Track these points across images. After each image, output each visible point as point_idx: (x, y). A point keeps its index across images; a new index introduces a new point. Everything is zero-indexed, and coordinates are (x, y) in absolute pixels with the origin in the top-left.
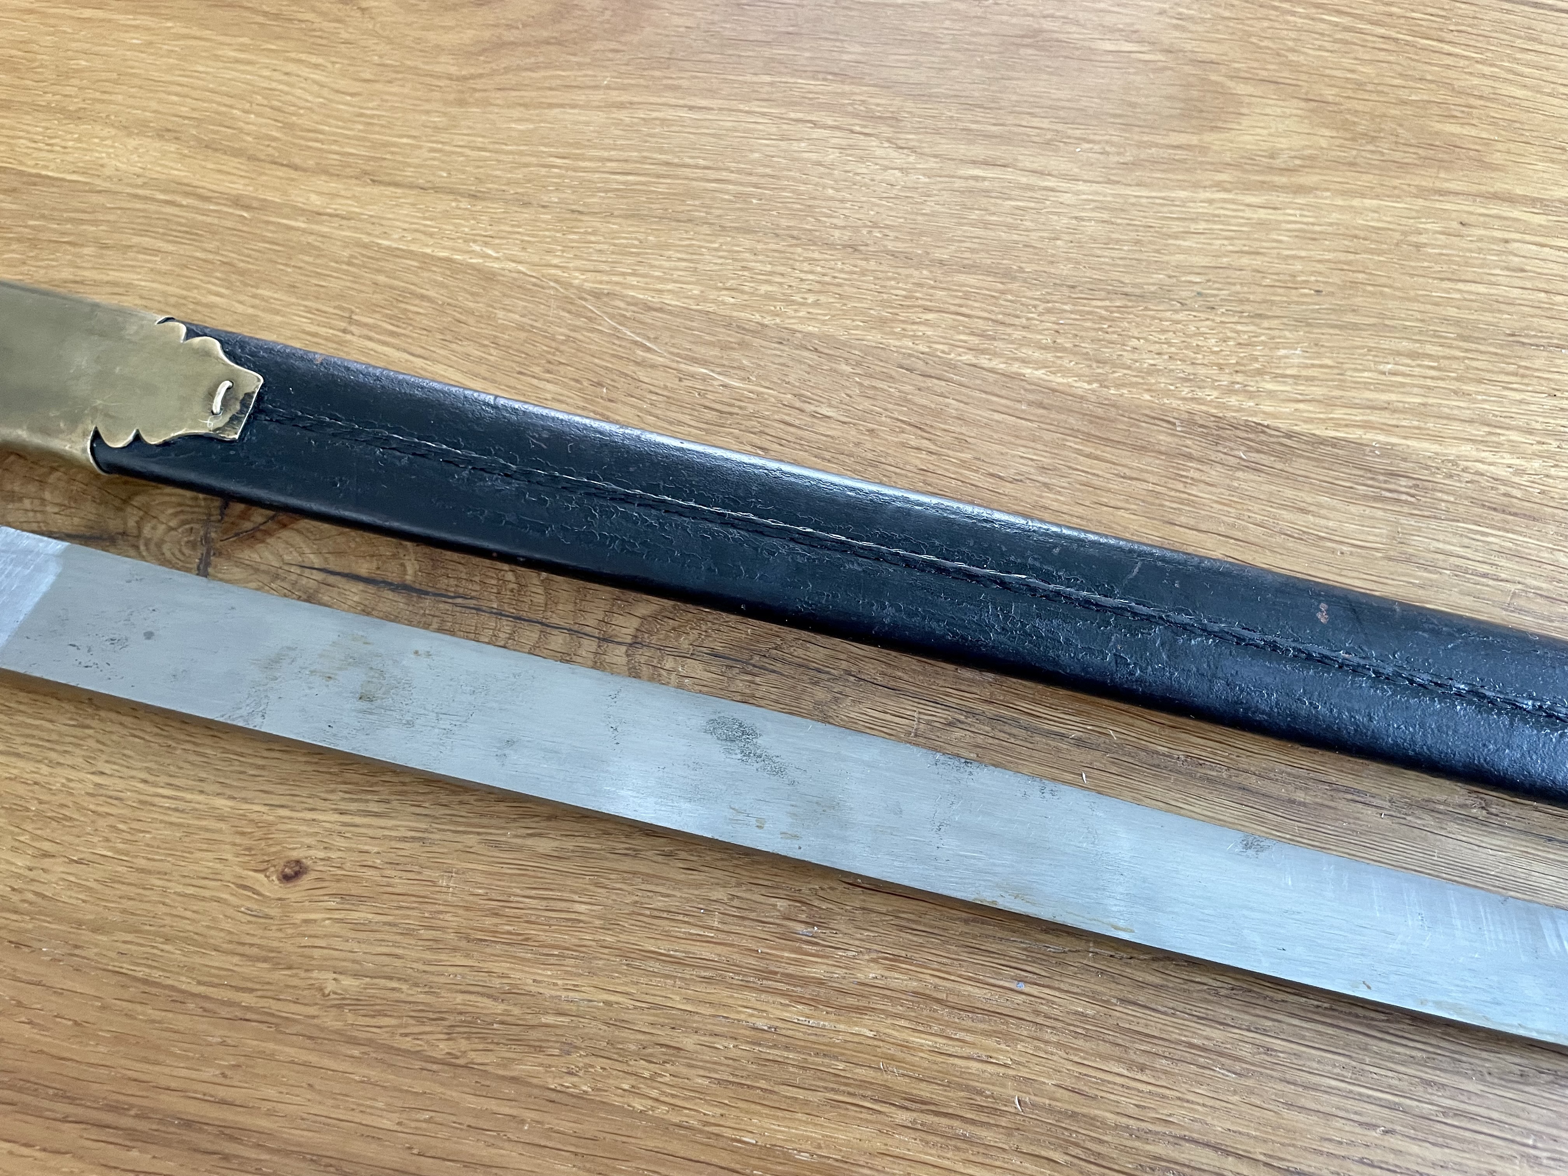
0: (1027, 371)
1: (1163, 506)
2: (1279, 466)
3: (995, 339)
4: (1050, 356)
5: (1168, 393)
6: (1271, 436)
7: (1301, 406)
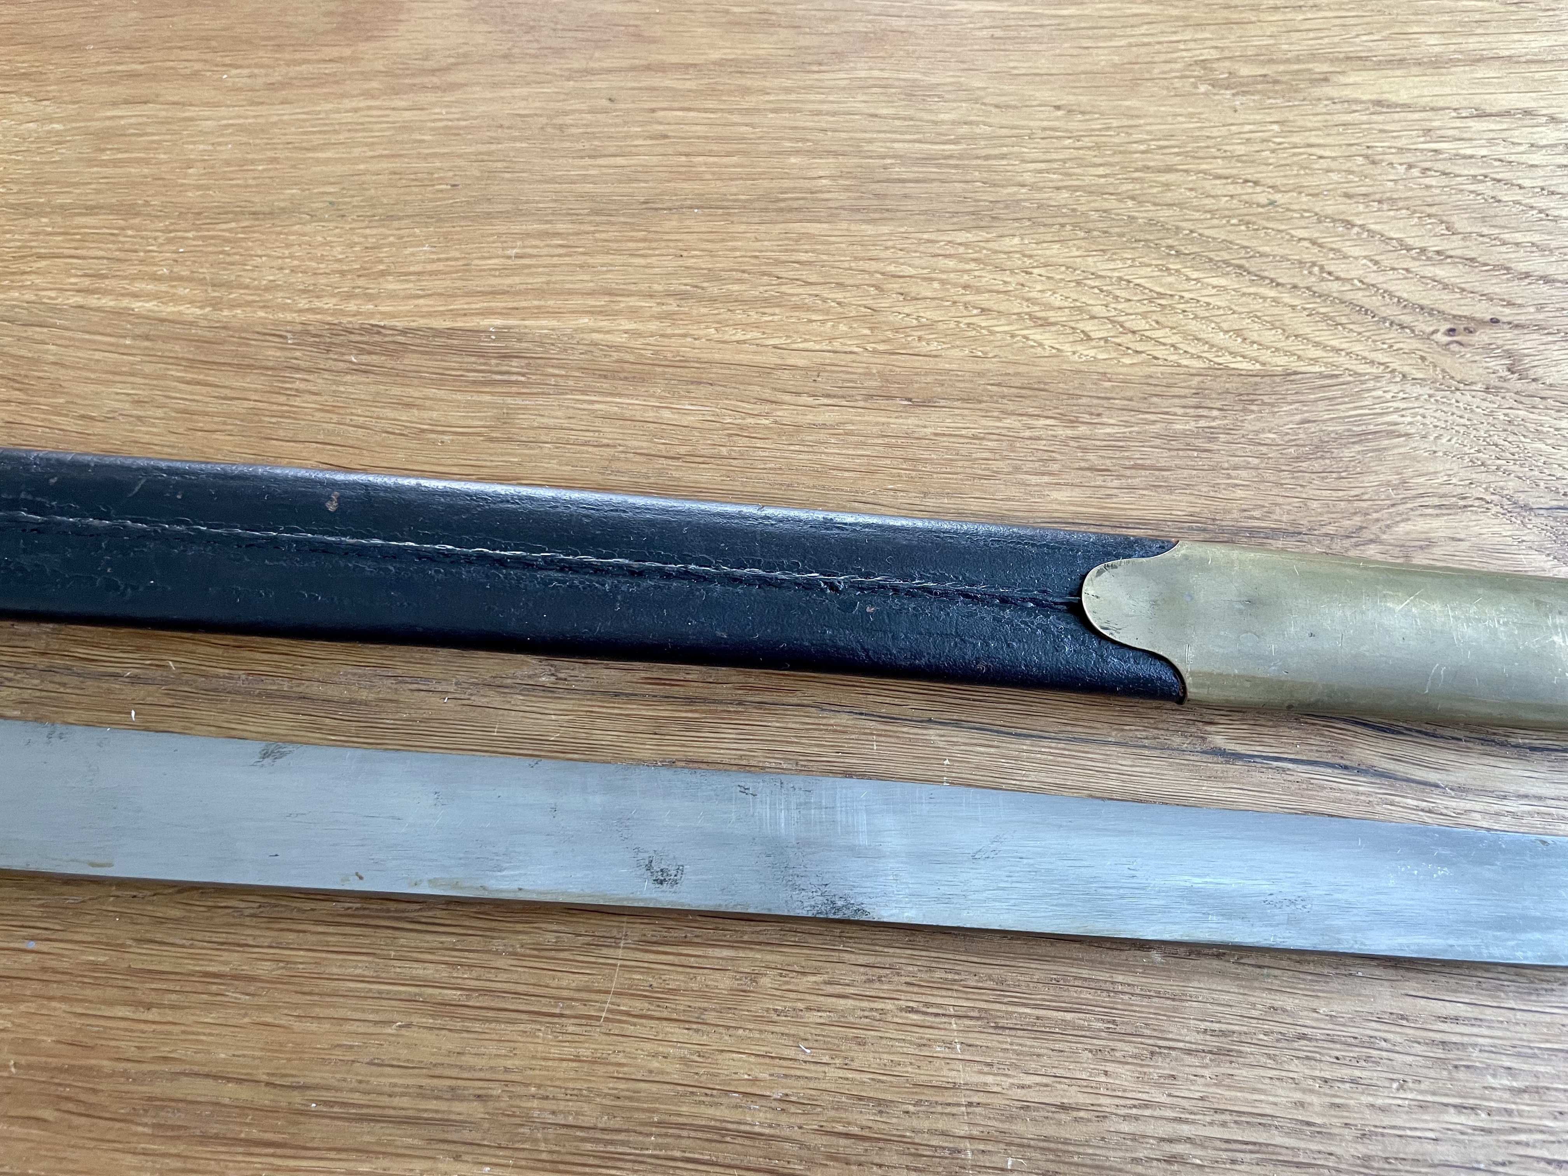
0: (138, 306)
1: (260, 421)
2: (390, 363)
3: (107, 278)
4: (163, 288)
5: (284, 308)
6: (385, 335)
7: (422, 301)
